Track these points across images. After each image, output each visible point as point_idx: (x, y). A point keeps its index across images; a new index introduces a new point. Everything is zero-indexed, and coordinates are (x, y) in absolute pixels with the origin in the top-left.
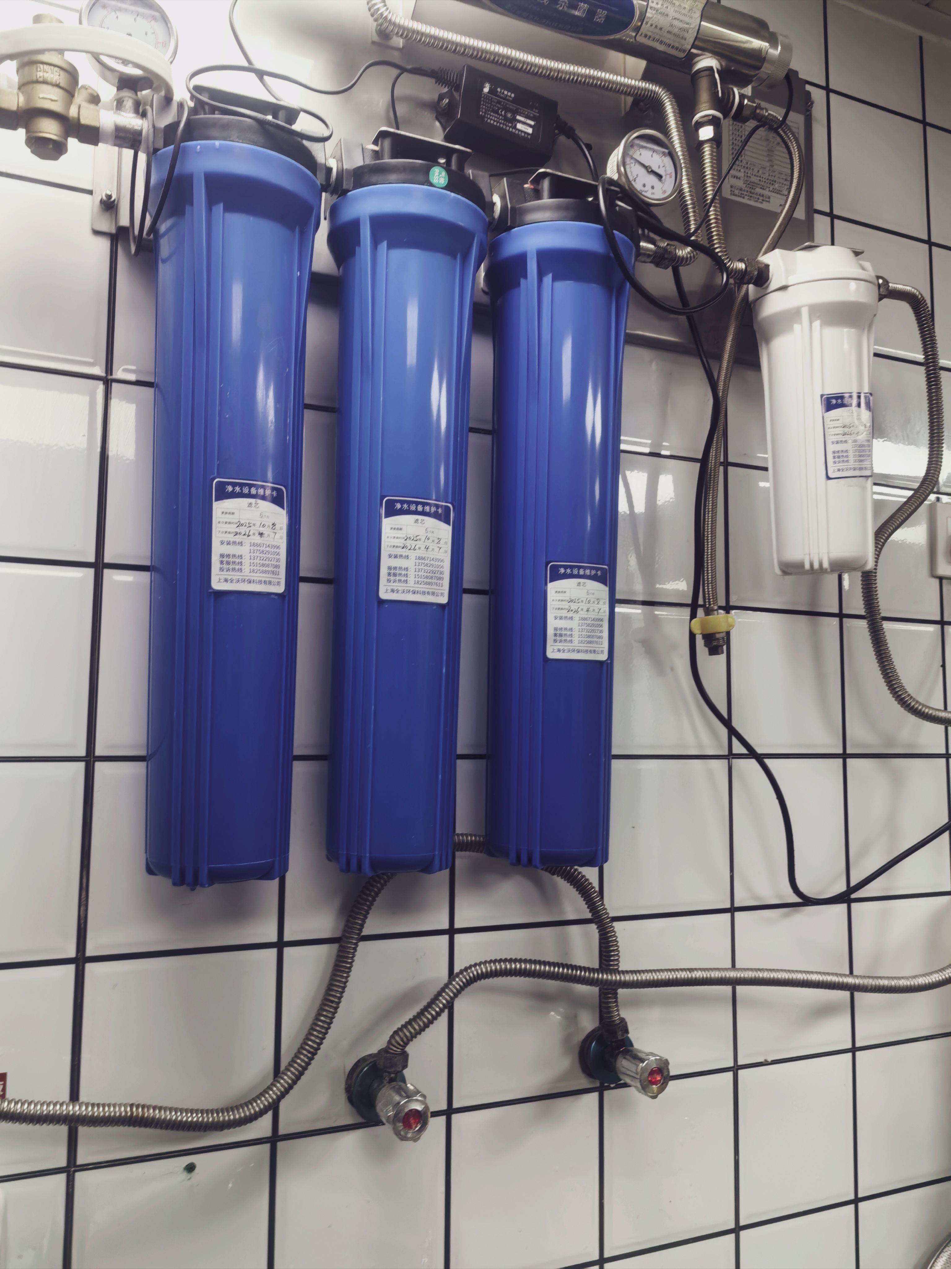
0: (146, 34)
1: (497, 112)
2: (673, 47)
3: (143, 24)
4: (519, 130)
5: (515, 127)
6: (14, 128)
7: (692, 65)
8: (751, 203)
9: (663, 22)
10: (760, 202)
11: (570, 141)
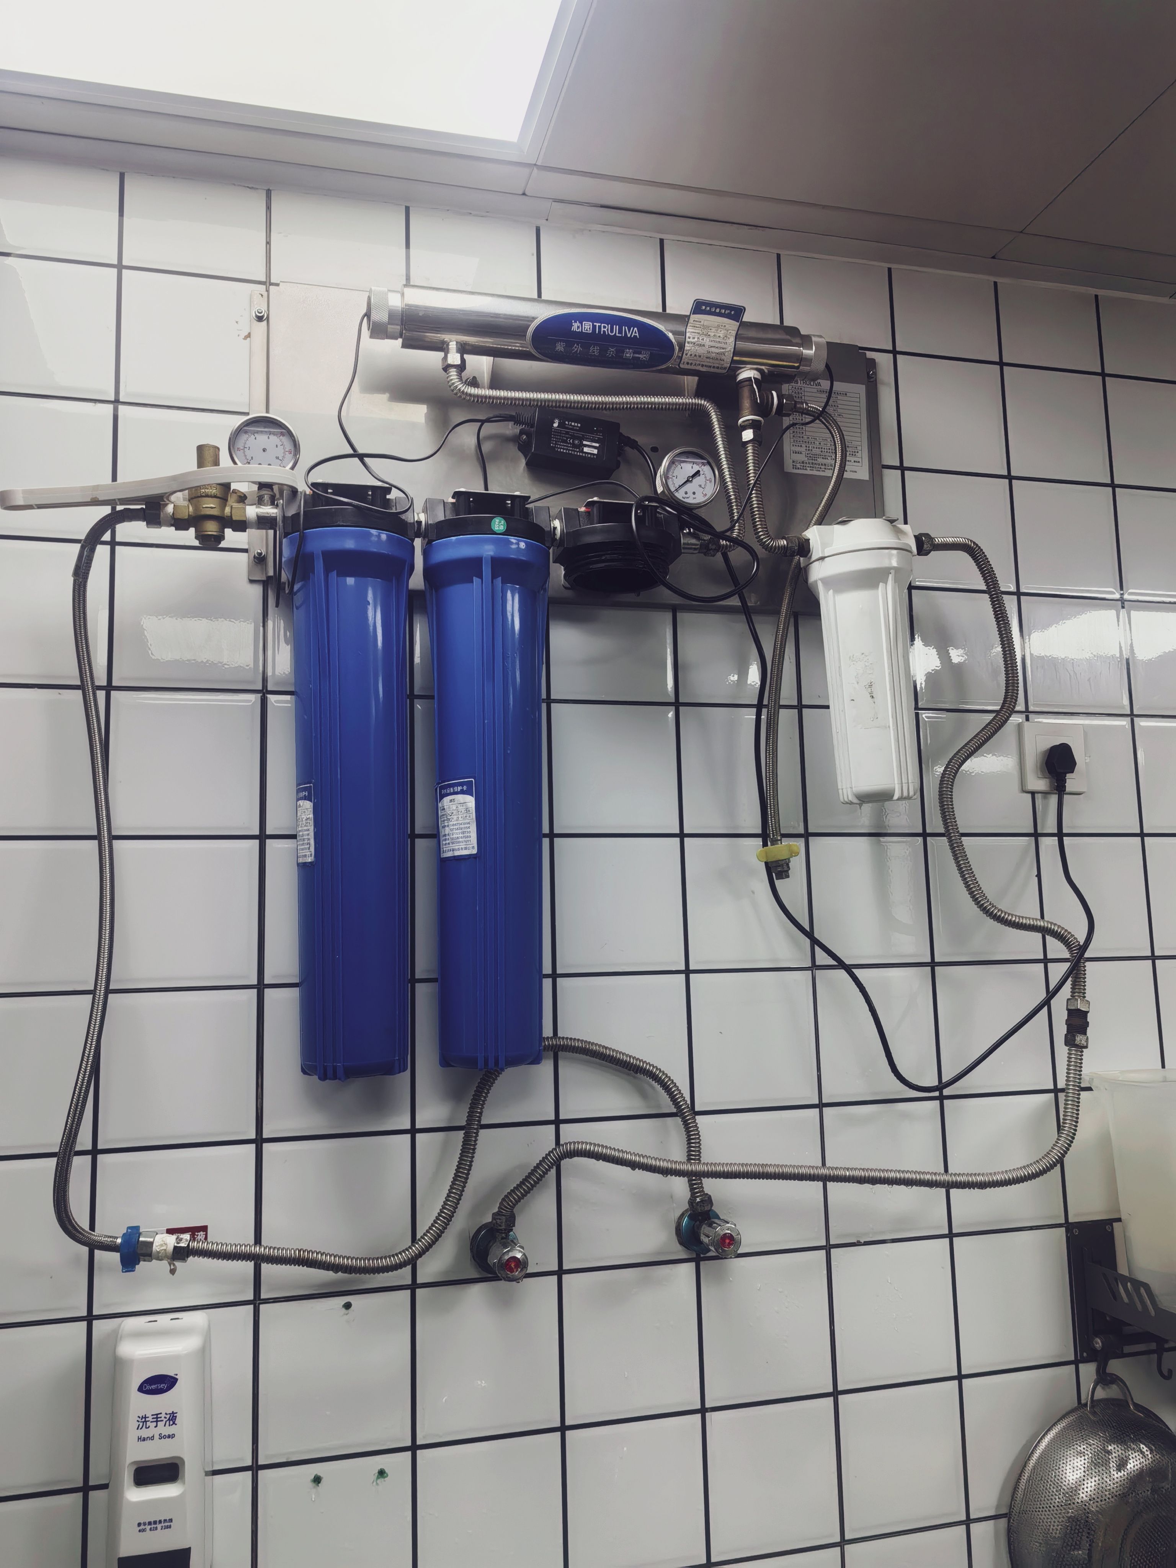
0: (277, 446)
1: (565, 442)
2: (714, 367)
3: (274, 439)
4: (586, 453)
5: (582, 452)
6: (187, 529)
7: (736, 376)
8: (815, 473)
9: (700, 351)
10: (822, 471)
11: (636, 451)
